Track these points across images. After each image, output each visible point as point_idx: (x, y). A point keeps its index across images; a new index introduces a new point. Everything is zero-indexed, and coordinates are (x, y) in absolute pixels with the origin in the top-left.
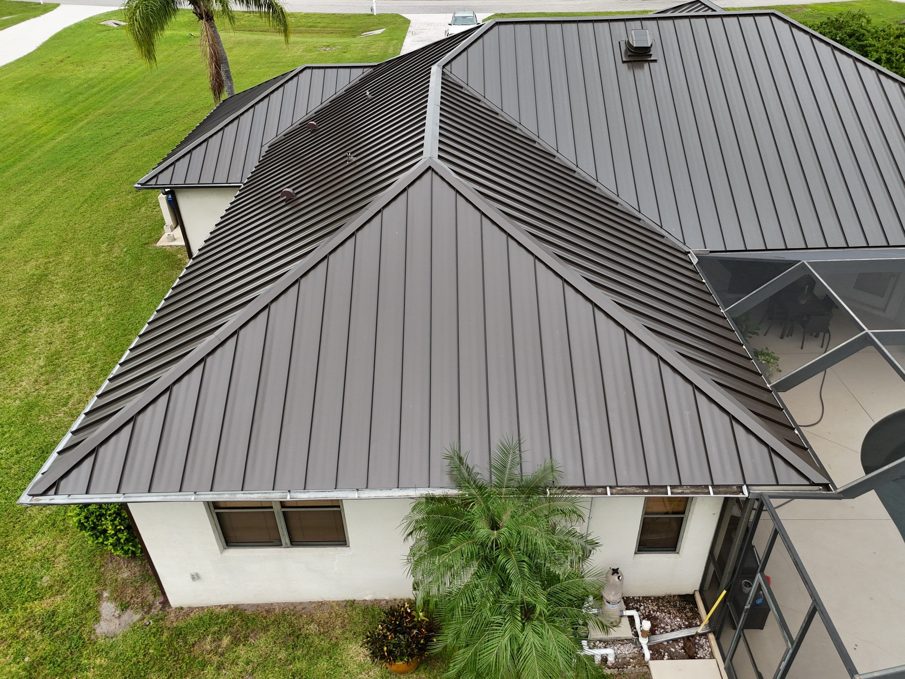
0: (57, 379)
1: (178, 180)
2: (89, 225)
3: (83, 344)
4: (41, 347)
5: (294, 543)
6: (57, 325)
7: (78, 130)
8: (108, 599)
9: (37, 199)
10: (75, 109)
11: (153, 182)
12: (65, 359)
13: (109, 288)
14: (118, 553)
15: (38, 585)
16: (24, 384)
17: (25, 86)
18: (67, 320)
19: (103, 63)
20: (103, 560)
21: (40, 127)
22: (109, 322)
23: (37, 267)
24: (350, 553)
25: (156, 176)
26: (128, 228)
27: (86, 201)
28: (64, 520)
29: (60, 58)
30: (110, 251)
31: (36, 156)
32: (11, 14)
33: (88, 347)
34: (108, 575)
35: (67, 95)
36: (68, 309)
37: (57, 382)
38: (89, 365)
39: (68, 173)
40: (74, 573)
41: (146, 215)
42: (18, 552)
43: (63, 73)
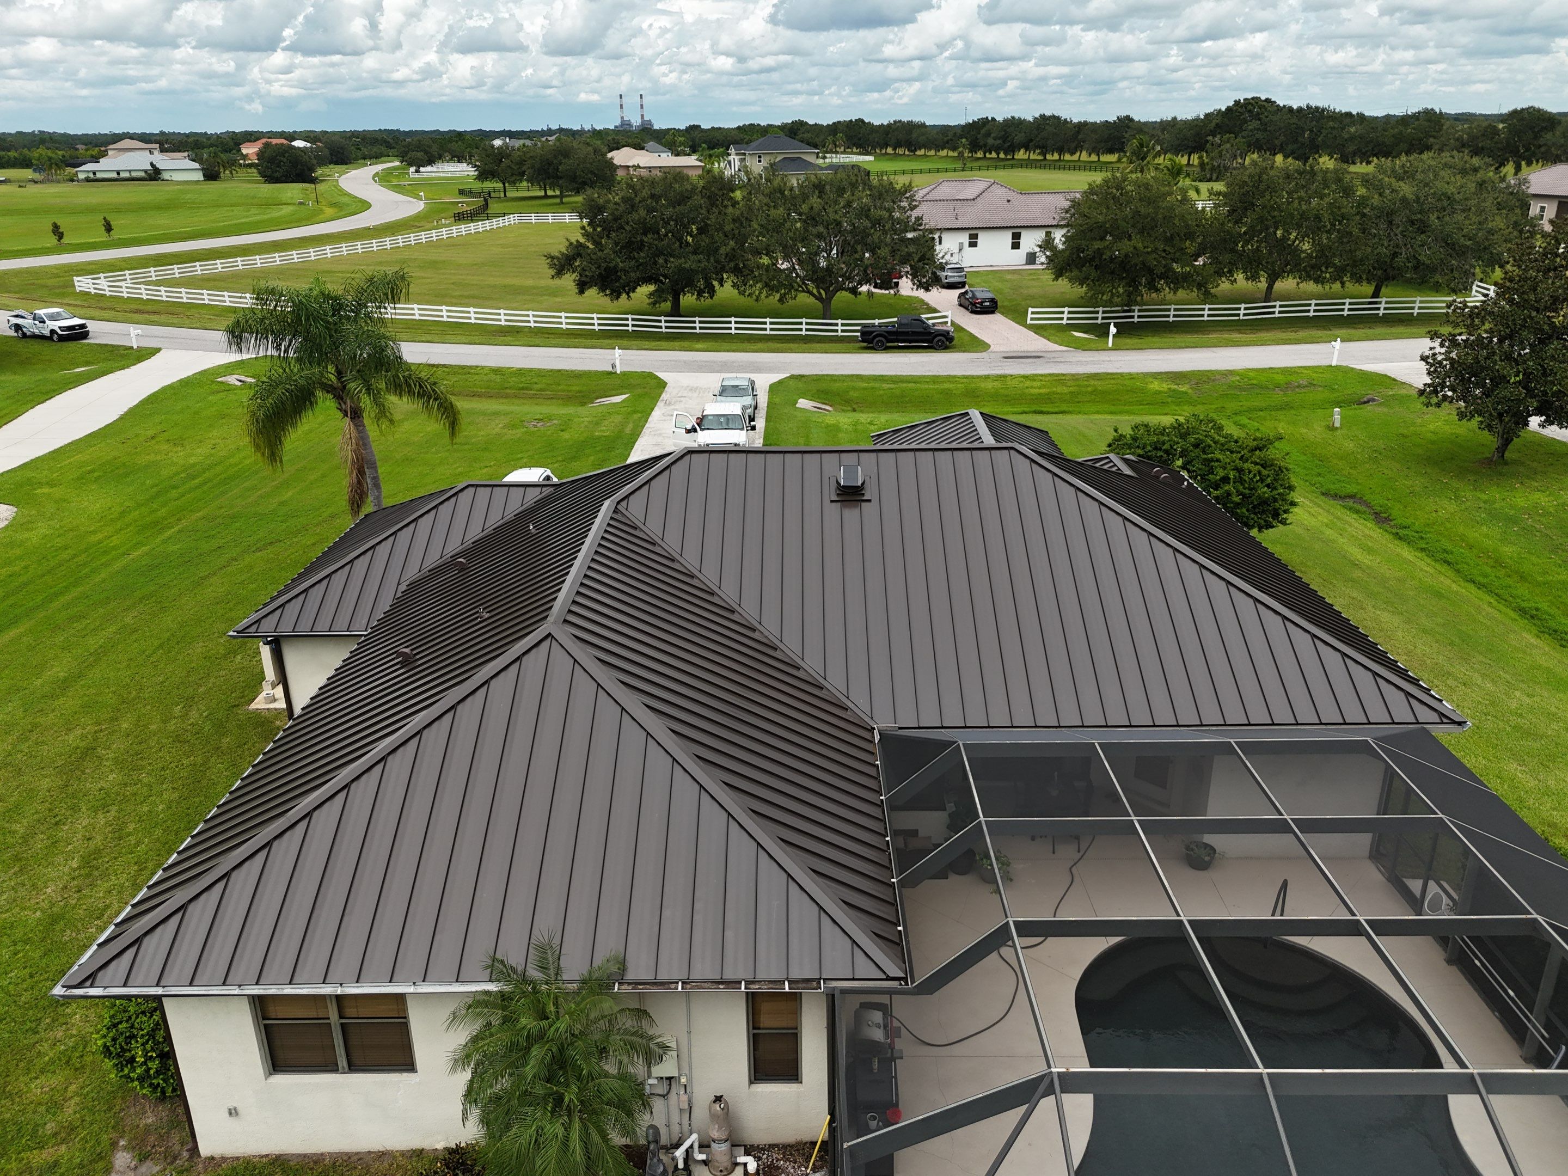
0: (92, 885)
1: (286, 628)
2: (161, 679)
3: (132, 839)
4: (76, 844)
5: (353, 1067)
6: (100, 816)
7: (164, 542)
8: (125, 1148)
9: (93, 642)
10: (164, 510)
11: (253, 629)
12: (107, 860)
13: (177, 767)
14: (144, 1091)
15: (40, 1133)
16: (49, 890)
17: (96, 474)
18: (115, 808)
19: (213, 442)
20: (125, 1103)
21: (110, 537)
22: (170, 811)
23: (83, 737)
24: (418, 1080)
25: (259, 621)
26: (214, 684)
27: (161, 646)
28: (82, 1056)
29: (151, 433)
30: (185, 716)
31: (98, 579)
32: (87, 363)
33: (138, 844)
34: (128, 1121)
35: (155, 489)
36: (118, 794)
37: (92, 889)
38: (136, 867)
39: (142, 606)
40: (87, 1118)
41: (241, 666)
42: (19, 1094)
43: (153, 455)
